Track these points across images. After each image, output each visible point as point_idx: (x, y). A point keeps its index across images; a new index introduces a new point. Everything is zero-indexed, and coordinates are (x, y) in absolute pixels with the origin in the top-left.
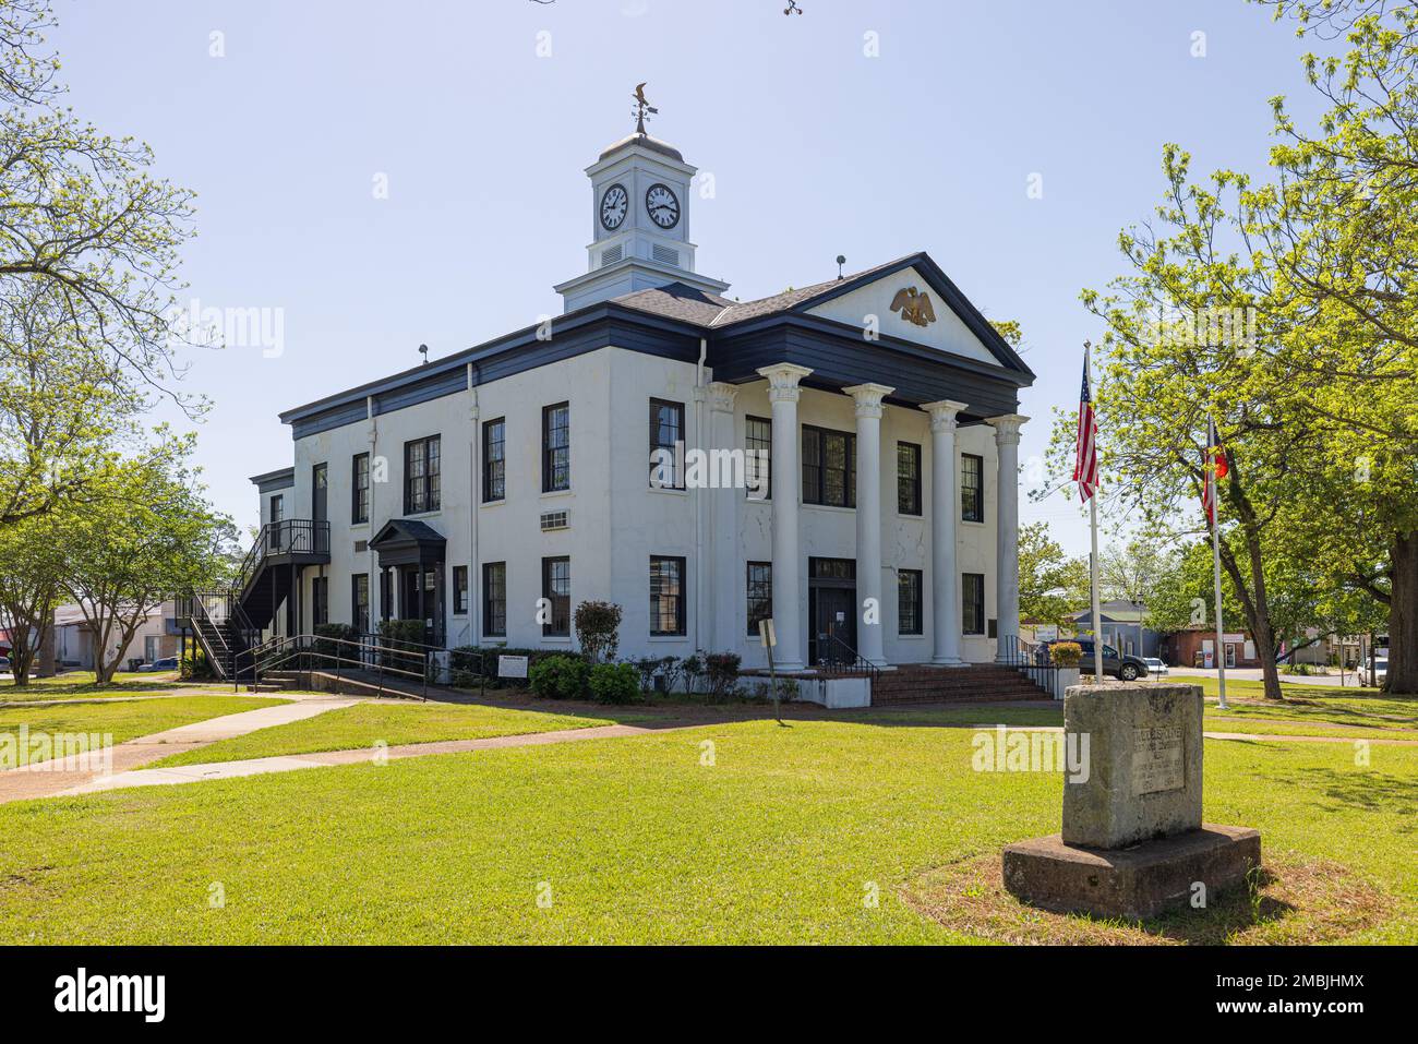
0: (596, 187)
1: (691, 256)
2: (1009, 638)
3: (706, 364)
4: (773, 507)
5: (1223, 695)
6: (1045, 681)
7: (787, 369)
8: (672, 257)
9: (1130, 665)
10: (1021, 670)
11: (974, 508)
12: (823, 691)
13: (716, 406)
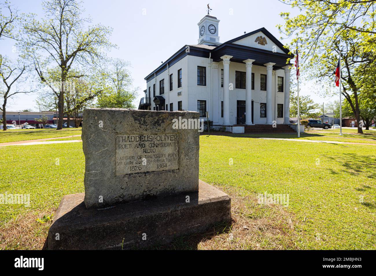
0: (199, 27)
1: (219, 39)
2: (286, 118)
3: (211, 58)
4: (223, 88)
5: (341, 132)
6: (295, 128)
7: (226, 56)
8: (214, 40)
9: (326, 125)
10: (289, 125)
11: (281, 89)
12: (232, 129)
13: (213, 67)
